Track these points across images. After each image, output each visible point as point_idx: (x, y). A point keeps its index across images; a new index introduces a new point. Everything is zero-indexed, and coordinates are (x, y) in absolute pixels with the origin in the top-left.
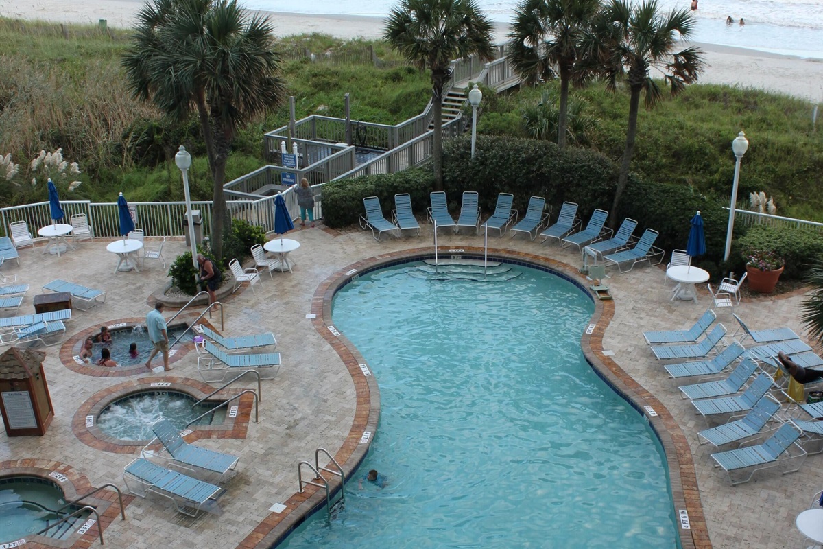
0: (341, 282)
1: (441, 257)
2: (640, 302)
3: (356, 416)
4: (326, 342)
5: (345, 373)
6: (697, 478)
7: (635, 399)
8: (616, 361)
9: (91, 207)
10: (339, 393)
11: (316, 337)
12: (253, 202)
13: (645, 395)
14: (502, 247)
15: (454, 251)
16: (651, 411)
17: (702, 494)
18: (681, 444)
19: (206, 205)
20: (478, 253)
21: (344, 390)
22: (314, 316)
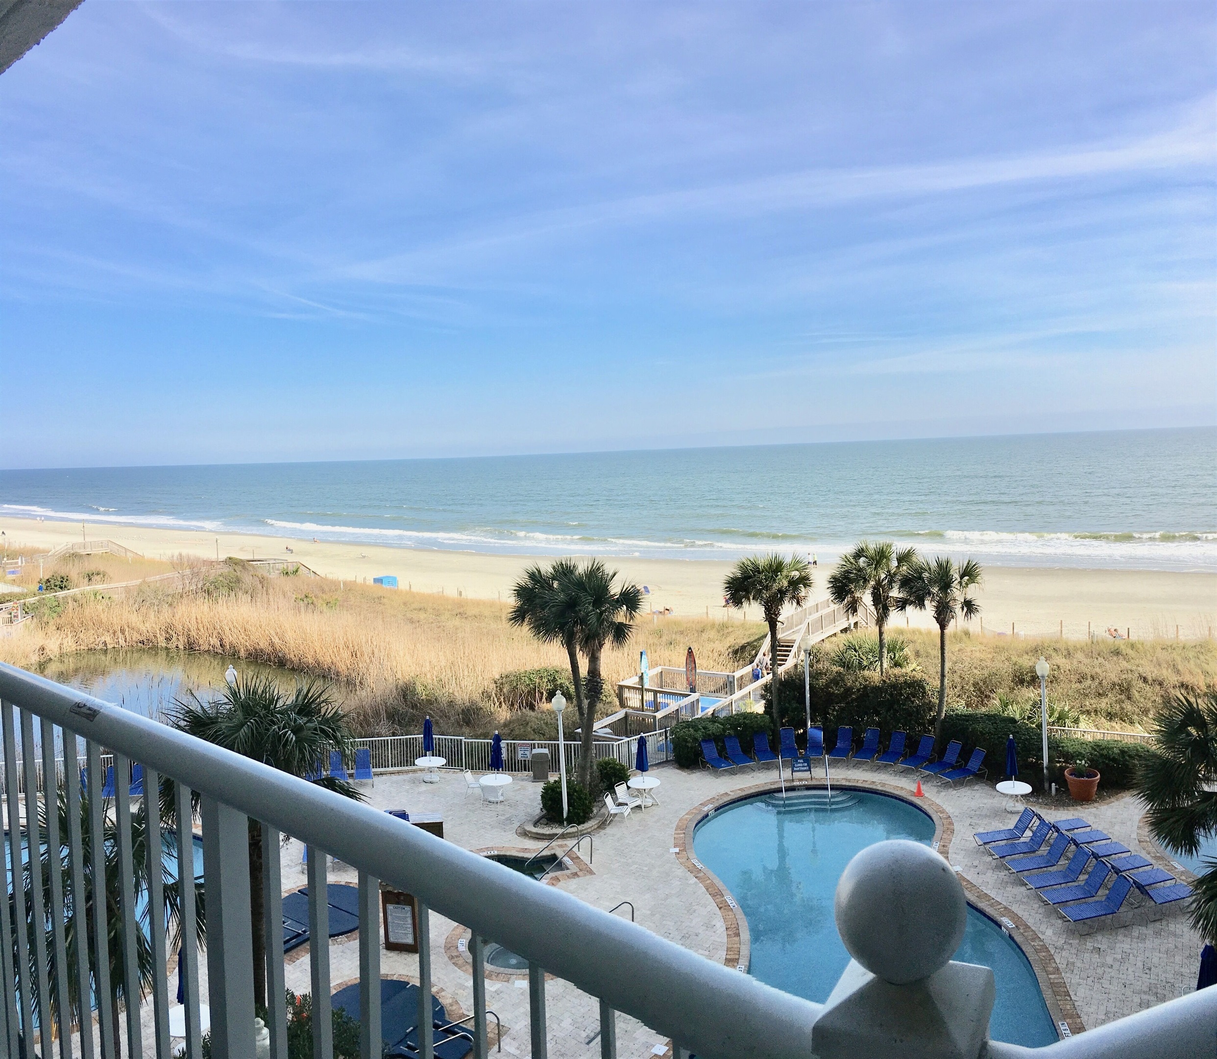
0: (699, 817)
1: (788, 789)
2: (975, 818)
3: (728, 949)
4: (692, 875)
5: (712, 906)
6: (1068, 987)
7: (989, 911)
8: (965, 875)
9: (465, 742)
10: (709, 926)
11: (681, 870)
12: (615, 743)
13: (999, 907)
14: (841, 777)
15: (798, 783)
16: (1006, 921)
17: (1076, 1004)
18: (1044, 954)
19: (571, 745)
20: (821, 783)
21: (713, 923)
22: (677, 850)
